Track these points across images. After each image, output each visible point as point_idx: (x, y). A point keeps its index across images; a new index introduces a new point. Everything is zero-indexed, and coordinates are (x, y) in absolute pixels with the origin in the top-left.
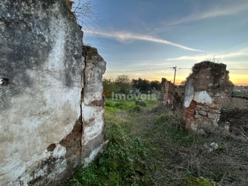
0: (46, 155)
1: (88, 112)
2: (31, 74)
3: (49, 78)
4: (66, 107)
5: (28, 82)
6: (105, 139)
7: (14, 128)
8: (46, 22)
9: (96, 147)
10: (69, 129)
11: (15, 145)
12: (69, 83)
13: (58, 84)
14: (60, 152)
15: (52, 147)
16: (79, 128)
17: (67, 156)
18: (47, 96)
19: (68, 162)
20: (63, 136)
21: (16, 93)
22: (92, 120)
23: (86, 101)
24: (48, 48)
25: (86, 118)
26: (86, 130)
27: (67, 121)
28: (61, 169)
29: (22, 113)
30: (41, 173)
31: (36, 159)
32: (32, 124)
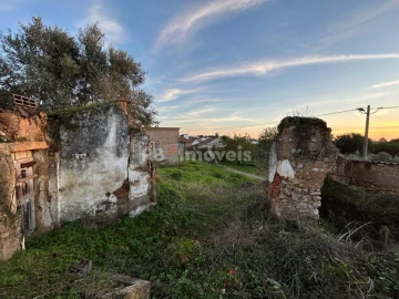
0: (105, 198)
1: (133, 175)
2: (98, 150)
3: (107, 152)
4: (117, 170)
5: (96, 155)
6: (152, 200)
7: (90, 179)
8: (106, 121)
9: (141, 204)
10: (119, 185)
11: (90, 188)
12: (119, 154)
13: (111, 156)
14: (113, 199)
15: (108, 194)
16: (127, 186)
17: (118, 204)
18: (106, 162)
19: (119, 209)
20: (115, 189)
21: (91, 161)
22: (137, 182)
23: (132, 167)
24: (107, 135)
25: (132, 179)
26: (132, 188)
27: (117, 179)
28: (113, 210)
29: (93, 172)
30: (102, 208)
31: (99, 199)
32: (98, 178)
